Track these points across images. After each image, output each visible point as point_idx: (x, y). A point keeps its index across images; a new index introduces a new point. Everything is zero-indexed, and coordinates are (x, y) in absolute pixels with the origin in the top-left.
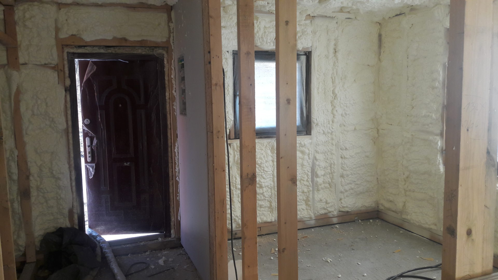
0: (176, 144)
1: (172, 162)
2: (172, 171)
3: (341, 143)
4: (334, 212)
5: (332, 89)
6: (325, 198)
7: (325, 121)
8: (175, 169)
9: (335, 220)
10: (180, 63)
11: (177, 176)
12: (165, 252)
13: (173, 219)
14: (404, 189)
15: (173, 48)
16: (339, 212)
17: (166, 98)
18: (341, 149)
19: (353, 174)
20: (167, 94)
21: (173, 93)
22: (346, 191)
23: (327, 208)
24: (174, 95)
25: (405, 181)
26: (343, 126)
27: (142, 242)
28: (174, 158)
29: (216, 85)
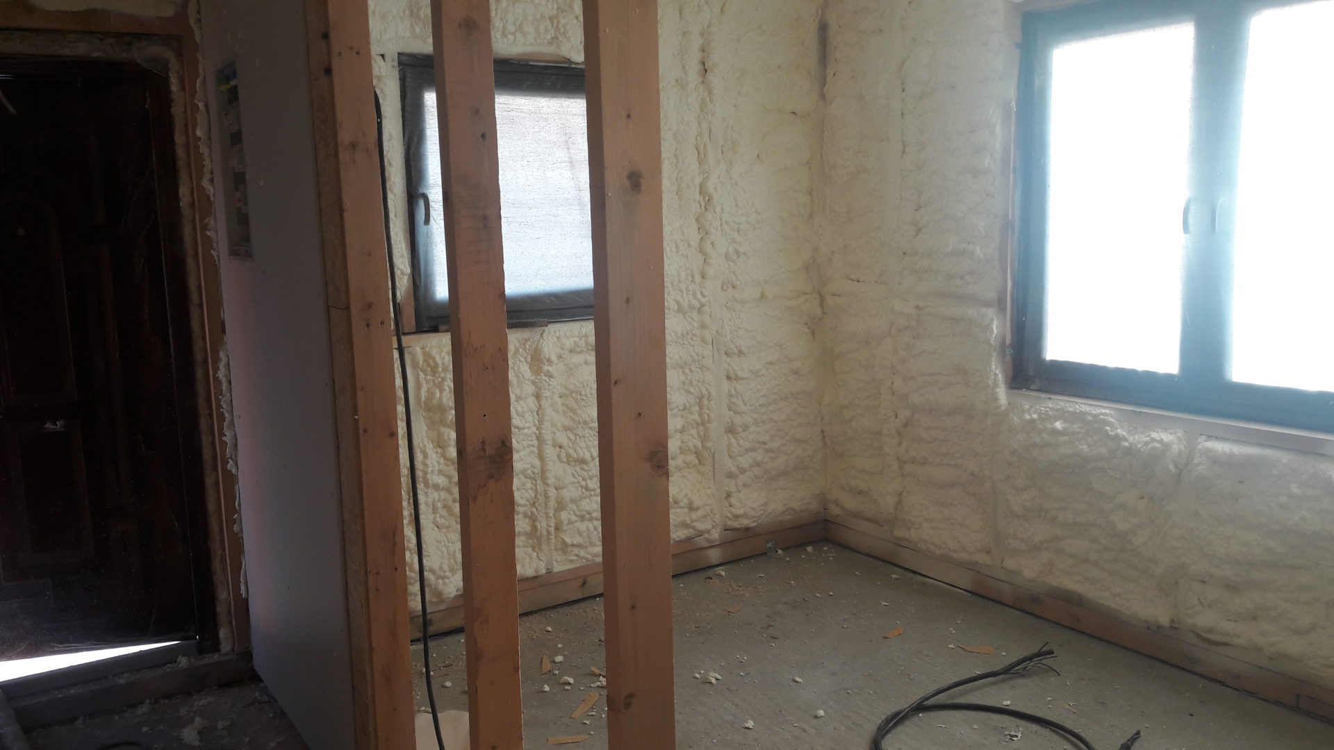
0: (222, 355)
1: (209, 414)
2: (213, 443)
3: (726, 336)
4: (712, 532)
5: (698, 181)
6: (686, 496)
7: (683, 275)
8: (222, 434)
9: (714, 555)
10: (225, 87)
11: (231, 458)
12: (202, 701)
13: (222, 595)
14: (898, 458)
15: (198, 39)
16: (724, 533)
17: (181, 204)
18: (725, 353)
19: (759, 421)
20: (184, 191)
21: (204, 188)
22: (743, 471)
23: (693, 521)
24: (208, 193)
25: (899, 433)
26: (731, 287)
27: (123, 673)
28: (218, 401)
29: (353, 146)
